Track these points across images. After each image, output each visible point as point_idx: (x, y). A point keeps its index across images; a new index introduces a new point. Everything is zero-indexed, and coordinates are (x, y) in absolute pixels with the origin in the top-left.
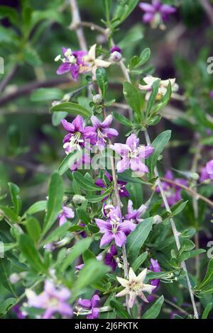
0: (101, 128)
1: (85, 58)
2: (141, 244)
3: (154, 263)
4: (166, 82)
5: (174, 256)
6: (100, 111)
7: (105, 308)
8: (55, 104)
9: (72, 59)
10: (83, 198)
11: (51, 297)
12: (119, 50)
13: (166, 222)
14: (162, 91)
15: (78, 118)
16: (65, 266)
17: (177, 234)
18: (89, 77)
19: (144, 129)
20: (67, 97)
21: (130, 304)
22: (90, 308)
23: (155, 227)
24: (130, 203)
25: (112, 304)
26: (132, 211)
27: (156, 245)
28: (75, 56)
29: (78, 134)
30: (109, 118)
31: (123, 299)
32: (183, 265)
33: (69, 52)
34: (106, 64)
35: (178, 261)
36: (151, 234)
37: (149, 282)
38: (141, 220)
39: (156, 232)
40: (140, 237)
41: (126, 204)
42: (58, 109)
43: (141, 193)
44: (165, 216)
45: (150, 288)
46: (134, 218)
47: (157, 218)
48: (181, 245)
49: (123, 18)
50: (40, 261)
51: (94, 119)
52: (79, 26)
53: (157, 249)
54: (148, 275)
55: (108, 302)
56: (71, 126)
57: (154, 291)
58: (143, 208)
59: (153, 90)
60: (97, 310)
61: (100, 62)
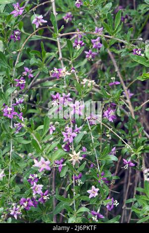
0: (66, 98)
1: (62, 72)
3: (84, 148)
4: (91, 81)
5: (91, 146)
6: (66, 92)
7: (65, 164)
8: (51, 88)
9: (57, 72)
10: (58, 123)
11: (43, 163)
12: (74, 69)
13: (89, 133)
14: (89, 85)
15: (58, 94)
16: (49, 152)
17: (93, 138)
18: (63, 78)
19: (82, 98)
20: (55, 85)
21: (74, 163)
22: (59, 164)
23: (85, 135)
24: (76, 125)
25: (67, 164)
26: (76, 129)
27: (85, 141)
28: (58, 70)
30: (69, 94)
31: (72, 162)
32: (95, 149)
33: (56, 69)
34: (70, 74)
35: (92, 148)
36: (83, 137)
37: (82, 156)
38: (80, 132)
39: (85, 137)
40: (79, 139)
41: (74, 126)
42: (51, 90)
43: (80, 121)
44: (88, 131)
45: (81, 158)
46: (77, 131)
47: (85, 132)
48: (94, 141)
49: (76, 57)
50: (40, 149)
51: (64, 94)
52: (61, 59)
53: (85, 143)
54: (81, 153)
55: (66, 162)
56: (55, 97)
57: (83, 159)
58: (81, 127)
59: (86, 84)
60: (62, 165)
61: (67, 73)
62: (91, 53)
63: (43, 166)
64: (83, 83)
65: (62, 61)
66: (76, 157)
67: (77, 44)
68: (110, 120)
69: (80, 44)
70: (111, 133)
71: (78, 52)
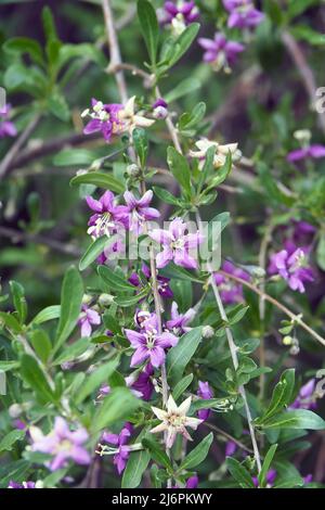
0: (138, 208)
1: (121, 114)
2: (187, 360)
3: (203, 386)
4: (225, 148)
5: (230, 379)
6: (137, 185)
7: (137, 446)
8: (81, 173)
9: (103, 116)
10: (111, 298)
11: (63, 439)
12: (164, 105)
13: (220, 333)
14: (220, 160)
15: (107, 194)
17: (234, 349)
18: (125, 138)
19: (194, 209)
20: (96, 164)
21: (169, 442)
22: (117, 446)
23: (205, 340)
24: (175, 306)
25: (145, 443)
26: (176, 317)
27: (206, 361)
28: (108, 111)
29: (107, 216)
30: (148, 195)
31: (161, 435)
32: (242, 391)
33: (98, 106)
34: (148, 122)
35: (234, 385)
36: (201, 346)
37: (196, 415)
38: (188, 329)
39: (205, 346)
40: (184, 352)
41: (167, 307)
42: (84, 180)
43: (190, 290)
44: (218, 325)
45: (194, 422)
46: (179, 325)
47: (207, 330)
48: (240, 362)
49: (171, 63)
51: (128, 196)
52: (118, 69)
53: (208, 367)
54: (193, 403)
55: (142, 436)
56: (98, 205)
57: (199, 426)
58: (191, 313)
59: (208, 158)
60: (126, 449)
61: (141, 120)
62: (222, 46)
63: (66, 450)
64: (197, 154)
65: (119, 78)
66: (175, 416)
67: (174, 13)
68: (296, 284)
69: (186, 14)
70: (298, 331)
71: (179, 41)
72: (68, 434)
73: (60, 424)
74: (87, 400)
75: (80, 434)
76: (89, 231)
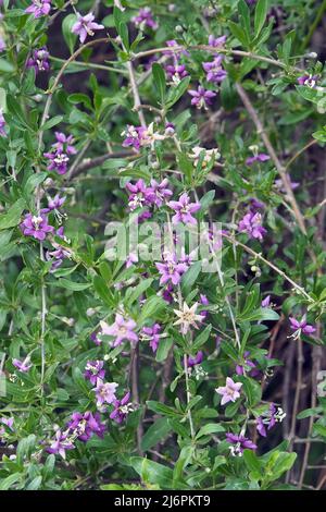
0: (159, 189)
1: (145, 133)
2: (192, 283)
3: (203, 297)
4: (210, 152)
5: (219, 292)
6: (157, 175)
7: (164, 335)
8: (122, 170)
9: (134, 134)
11: (120, 327)
12: (171, 126)
14: (208, 158)
15: (140, 181)
16: (131, 301)
17: (221, 274)
18: (148, 149)
19: (193, 189)
20: (131, 165)
21: (184, 331)
22: (152, 335)
25: (170, 331)
27: (203, 284)
28: (137, 132)
29: (141, 194)
30: (165, 181)
31: (180, 327)
32: (226, 299)
33: (131, 129)
34: (162, 137)
35: (222, 296)
37: (201, 313)
38: (192, 263)
40: (191, 277)
42: (123, 174)
45: (200, 318)
46: (187, 261)
48: (225, 282)
49: (175, 101)
50: (111, 298)
51: (153, 182)
52: (139, 109)
54: (198, 307)
55: (167, 328)
56: (135, 188)
57: (203, 321)
59: (200, 158)
60: (158, 336)
61: (157, 136)
62: (202, 95)
64: (193, 156)
65: (140, 113)
66: (188, 314)
67: (174, 73)
68: (257, 234)
69: (180, 73)
70: (260, 264)
71: (178, 88)
72: (124, 323)
73: (119, 318)
74: (135, 303)
75: (131, 323)
76: (130, 204)
